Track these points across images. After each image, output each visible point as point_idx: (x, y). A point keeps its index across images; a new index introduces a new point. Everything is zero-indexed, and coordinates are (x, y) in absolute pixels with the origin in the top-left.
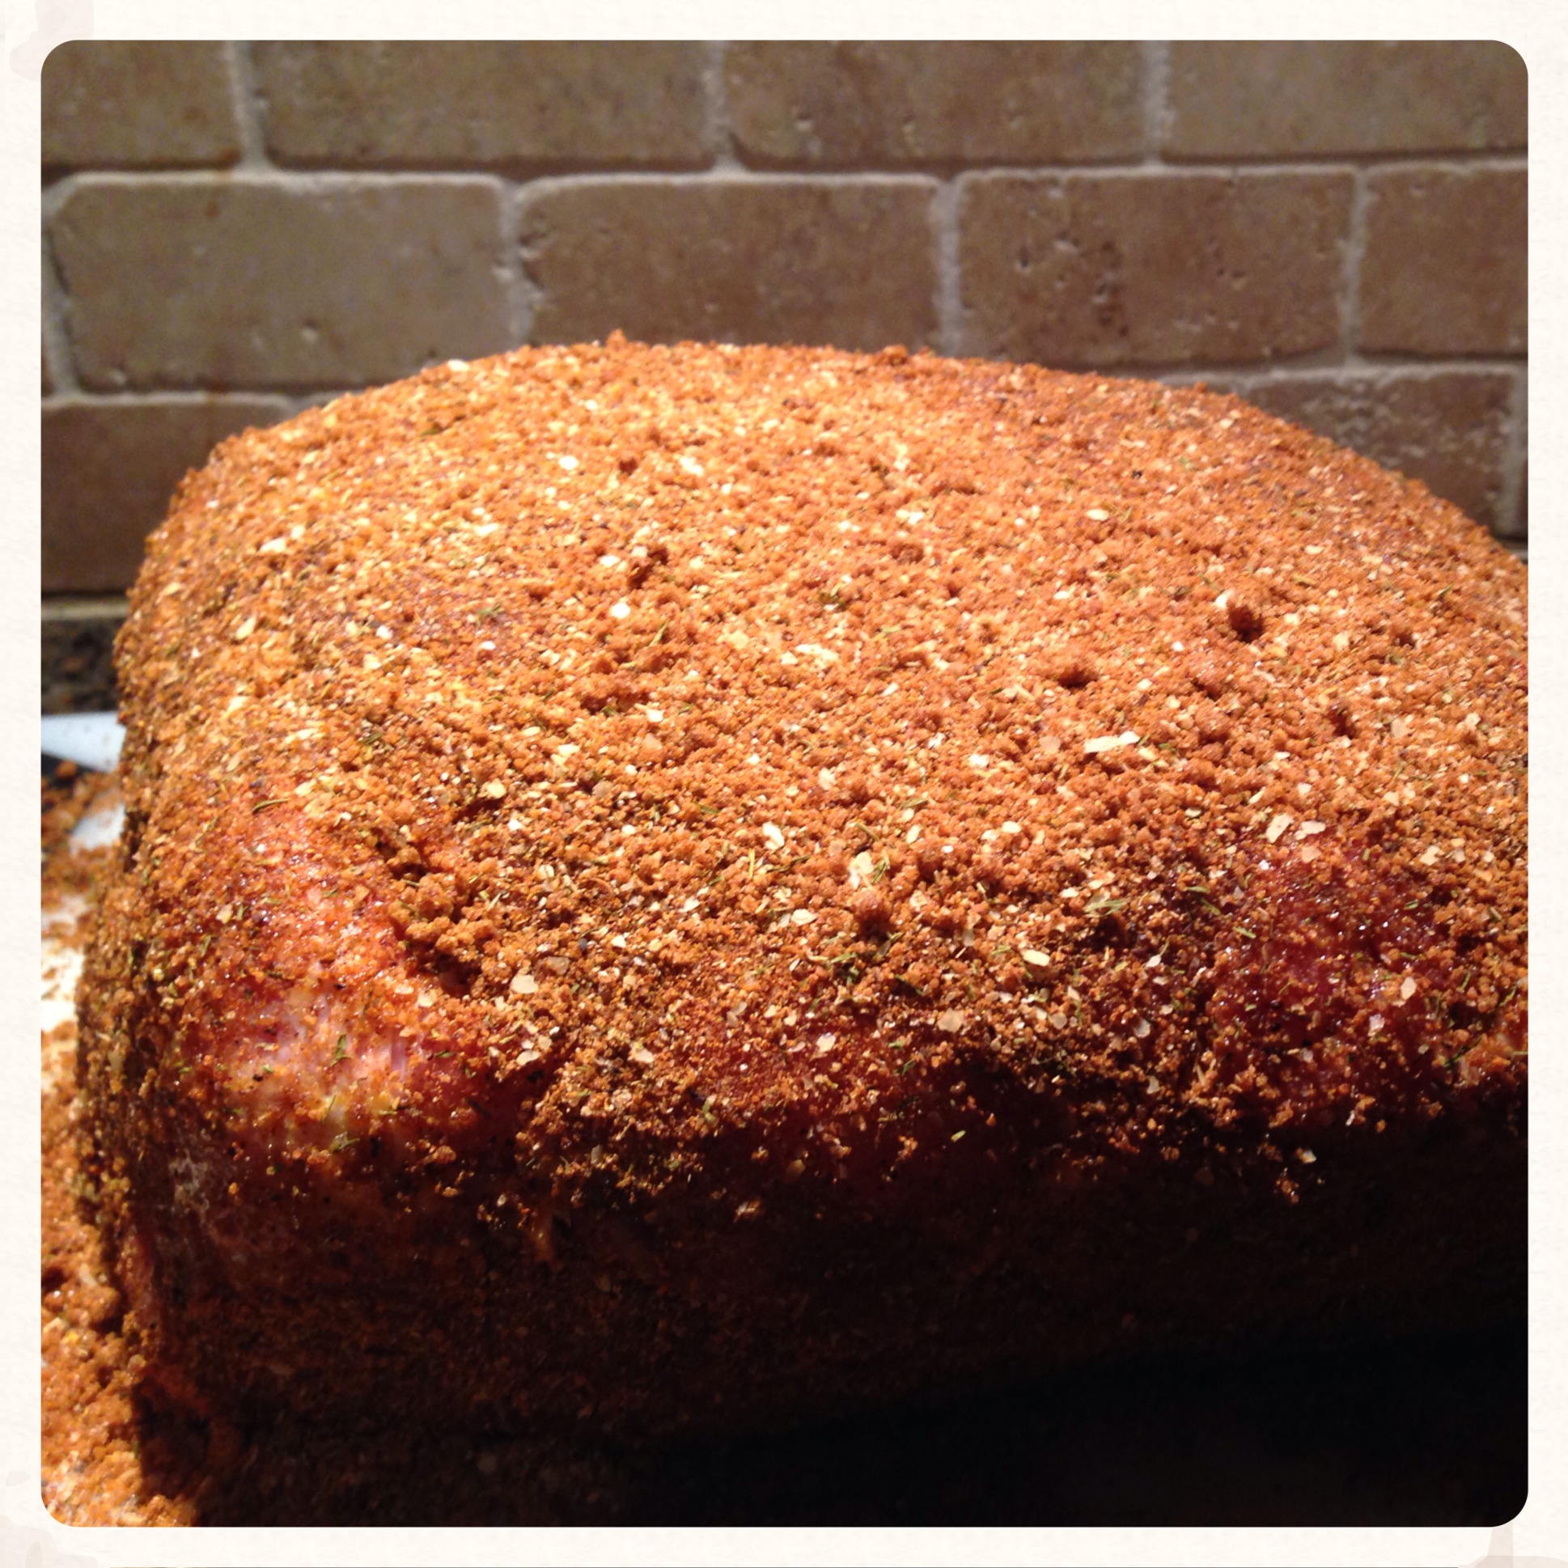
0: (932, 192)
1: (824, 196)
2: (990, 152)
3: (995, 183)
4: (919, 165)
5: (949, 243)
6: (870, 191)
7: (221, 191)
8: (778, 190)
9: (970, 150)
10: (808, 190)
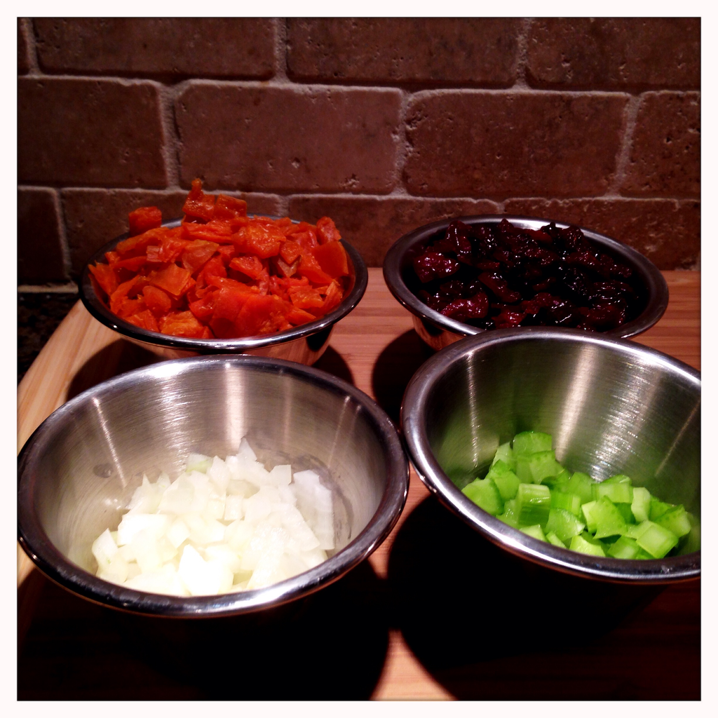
0: (628, 100)
1: (569, 101)
2: (663, 81)
3: (662, 96)
4: (623, 87)
5: (630, 128)
6: (594, 99)
7: (262, 91)
8: (545, 98)
9: (652, 80)
10: (561, 97)
